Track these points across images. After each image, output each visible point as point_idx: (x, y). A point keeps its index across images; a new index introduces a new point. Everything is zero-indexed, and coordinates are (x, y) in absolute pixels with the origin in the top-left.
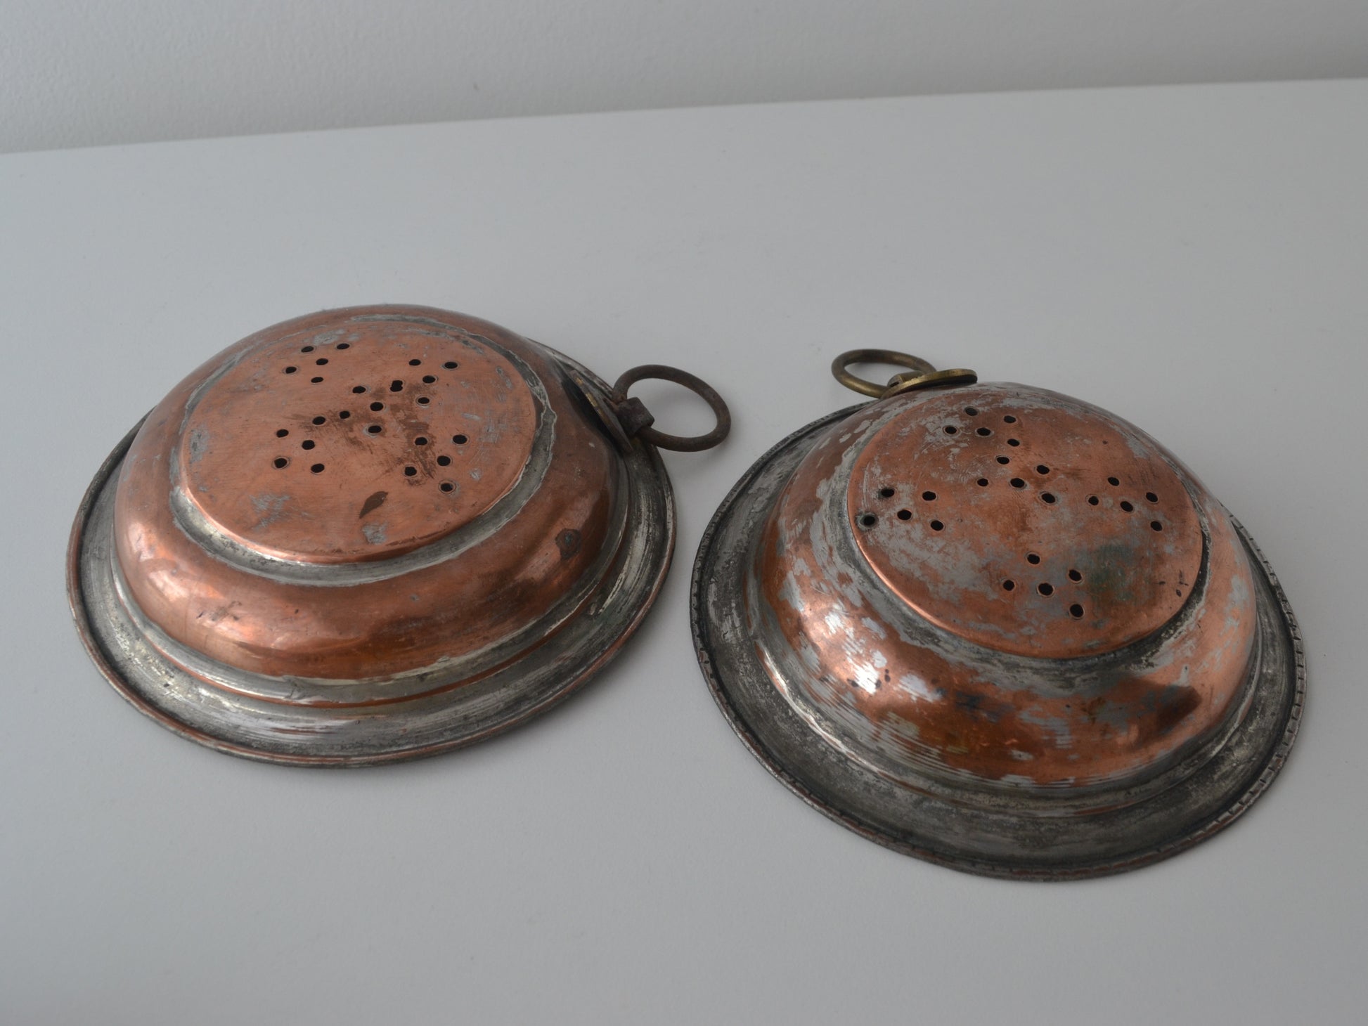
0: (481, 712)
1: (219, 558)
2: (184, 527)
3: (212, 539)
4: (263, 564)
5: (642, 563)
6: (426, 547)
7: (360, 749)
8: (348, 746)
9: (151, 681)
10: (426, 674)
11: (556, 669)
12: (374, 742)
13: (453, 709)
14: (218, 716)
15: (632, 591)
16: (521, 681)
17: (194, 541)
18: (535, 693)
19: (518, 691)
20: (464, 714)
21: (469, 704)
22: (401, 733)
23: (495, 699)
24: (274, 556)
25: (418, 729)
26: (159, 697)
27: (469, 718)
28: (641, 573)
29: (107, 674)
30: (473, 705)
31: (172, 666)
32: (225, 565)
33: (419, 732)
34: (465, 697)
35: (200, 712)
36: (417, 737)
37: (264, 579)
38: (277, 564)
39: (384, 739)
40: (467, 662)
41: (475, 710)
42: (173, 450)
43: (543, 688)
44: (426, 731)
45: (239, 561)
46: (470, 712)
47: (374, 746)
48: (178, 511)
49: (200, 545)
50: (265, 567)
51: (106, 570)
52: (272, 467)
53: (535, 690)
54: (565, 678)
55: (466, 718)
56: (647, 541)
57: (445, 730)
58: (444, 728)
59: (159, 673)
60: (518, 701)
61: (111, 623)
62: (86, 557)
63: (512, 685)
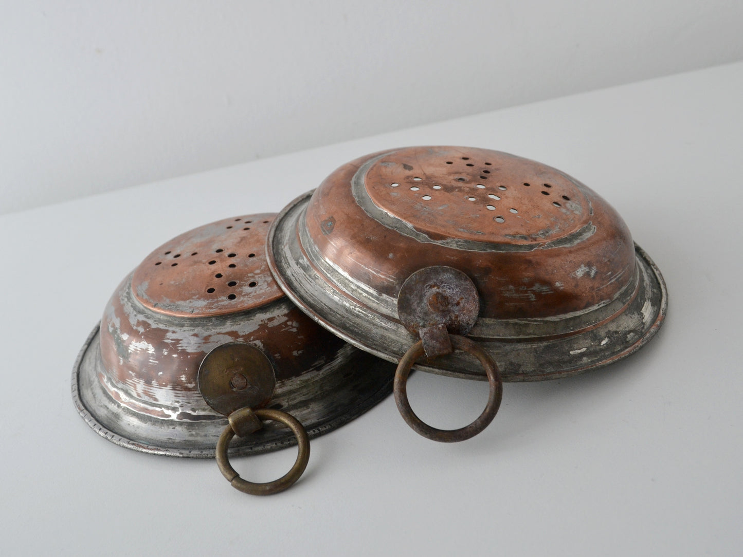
15: (301, 285)
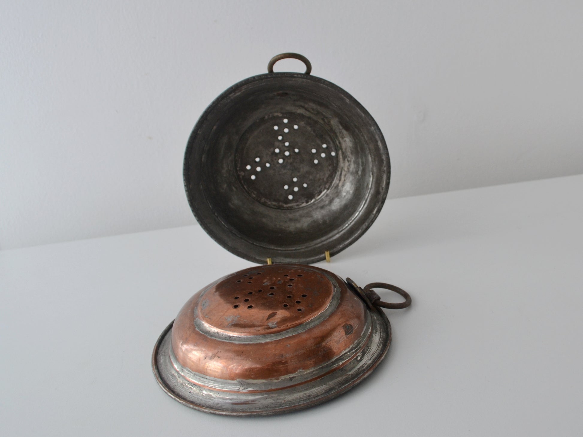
0: (315, 394)
1: (213, 338)
2: (199, 330)
3: (210, 332)
4: (230, 338)
5: (379, 344)
6: (292, 329)
7: (267, 409)
8: (262, 408)
9: (184, 392)
10: (293, 377)
11: (345, 378)
12: (273, 406)
13: (304, 393)
14: (210, 401)
16: (331, 382)
17: (203, 334)
18: (337, 387)
19: (330, 386)
20: (308, 394)
21: (310, 391)
22: (283, 402)
23: (321, 389)
24: (234, 335)
25: (290, 400)
26: (187, 397)
27: (310, 396)
28: (378, 347)
29: (167, 390)
30: (312, 391)
31: (192, 385)
32: (215, 340)
33: (291, 401)
34: (309, 388)
35: (203, 400)
36: (290, 403)
37: (230, 343)
38: (235, 337)
39: (276, 404)
40: (309, 373)
41: (313, 393)
42: (195, 308)
43: (340, 385)
44: (293, 401)
45: (220, 338)
46: (311, 393)
47: (272, 407)
48: (197, 325)
49: (206, 335)
50: (231, 339)
51: (167, 357)
52: (233, 308)
53: (337, 386)
54: (349, 382)
55: (309, 396)
56: (380, 338)
57: (301, 401)
58: (300, 400)
59: (187, 389)
60: (330, 390)
61: (169, 375)
62: (159, 356)
63: (328, 384)
